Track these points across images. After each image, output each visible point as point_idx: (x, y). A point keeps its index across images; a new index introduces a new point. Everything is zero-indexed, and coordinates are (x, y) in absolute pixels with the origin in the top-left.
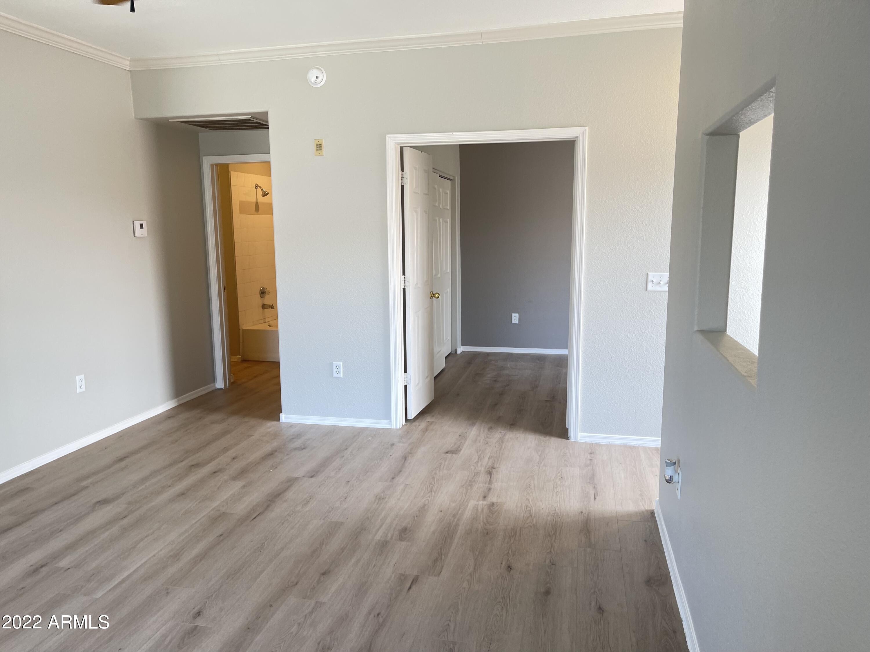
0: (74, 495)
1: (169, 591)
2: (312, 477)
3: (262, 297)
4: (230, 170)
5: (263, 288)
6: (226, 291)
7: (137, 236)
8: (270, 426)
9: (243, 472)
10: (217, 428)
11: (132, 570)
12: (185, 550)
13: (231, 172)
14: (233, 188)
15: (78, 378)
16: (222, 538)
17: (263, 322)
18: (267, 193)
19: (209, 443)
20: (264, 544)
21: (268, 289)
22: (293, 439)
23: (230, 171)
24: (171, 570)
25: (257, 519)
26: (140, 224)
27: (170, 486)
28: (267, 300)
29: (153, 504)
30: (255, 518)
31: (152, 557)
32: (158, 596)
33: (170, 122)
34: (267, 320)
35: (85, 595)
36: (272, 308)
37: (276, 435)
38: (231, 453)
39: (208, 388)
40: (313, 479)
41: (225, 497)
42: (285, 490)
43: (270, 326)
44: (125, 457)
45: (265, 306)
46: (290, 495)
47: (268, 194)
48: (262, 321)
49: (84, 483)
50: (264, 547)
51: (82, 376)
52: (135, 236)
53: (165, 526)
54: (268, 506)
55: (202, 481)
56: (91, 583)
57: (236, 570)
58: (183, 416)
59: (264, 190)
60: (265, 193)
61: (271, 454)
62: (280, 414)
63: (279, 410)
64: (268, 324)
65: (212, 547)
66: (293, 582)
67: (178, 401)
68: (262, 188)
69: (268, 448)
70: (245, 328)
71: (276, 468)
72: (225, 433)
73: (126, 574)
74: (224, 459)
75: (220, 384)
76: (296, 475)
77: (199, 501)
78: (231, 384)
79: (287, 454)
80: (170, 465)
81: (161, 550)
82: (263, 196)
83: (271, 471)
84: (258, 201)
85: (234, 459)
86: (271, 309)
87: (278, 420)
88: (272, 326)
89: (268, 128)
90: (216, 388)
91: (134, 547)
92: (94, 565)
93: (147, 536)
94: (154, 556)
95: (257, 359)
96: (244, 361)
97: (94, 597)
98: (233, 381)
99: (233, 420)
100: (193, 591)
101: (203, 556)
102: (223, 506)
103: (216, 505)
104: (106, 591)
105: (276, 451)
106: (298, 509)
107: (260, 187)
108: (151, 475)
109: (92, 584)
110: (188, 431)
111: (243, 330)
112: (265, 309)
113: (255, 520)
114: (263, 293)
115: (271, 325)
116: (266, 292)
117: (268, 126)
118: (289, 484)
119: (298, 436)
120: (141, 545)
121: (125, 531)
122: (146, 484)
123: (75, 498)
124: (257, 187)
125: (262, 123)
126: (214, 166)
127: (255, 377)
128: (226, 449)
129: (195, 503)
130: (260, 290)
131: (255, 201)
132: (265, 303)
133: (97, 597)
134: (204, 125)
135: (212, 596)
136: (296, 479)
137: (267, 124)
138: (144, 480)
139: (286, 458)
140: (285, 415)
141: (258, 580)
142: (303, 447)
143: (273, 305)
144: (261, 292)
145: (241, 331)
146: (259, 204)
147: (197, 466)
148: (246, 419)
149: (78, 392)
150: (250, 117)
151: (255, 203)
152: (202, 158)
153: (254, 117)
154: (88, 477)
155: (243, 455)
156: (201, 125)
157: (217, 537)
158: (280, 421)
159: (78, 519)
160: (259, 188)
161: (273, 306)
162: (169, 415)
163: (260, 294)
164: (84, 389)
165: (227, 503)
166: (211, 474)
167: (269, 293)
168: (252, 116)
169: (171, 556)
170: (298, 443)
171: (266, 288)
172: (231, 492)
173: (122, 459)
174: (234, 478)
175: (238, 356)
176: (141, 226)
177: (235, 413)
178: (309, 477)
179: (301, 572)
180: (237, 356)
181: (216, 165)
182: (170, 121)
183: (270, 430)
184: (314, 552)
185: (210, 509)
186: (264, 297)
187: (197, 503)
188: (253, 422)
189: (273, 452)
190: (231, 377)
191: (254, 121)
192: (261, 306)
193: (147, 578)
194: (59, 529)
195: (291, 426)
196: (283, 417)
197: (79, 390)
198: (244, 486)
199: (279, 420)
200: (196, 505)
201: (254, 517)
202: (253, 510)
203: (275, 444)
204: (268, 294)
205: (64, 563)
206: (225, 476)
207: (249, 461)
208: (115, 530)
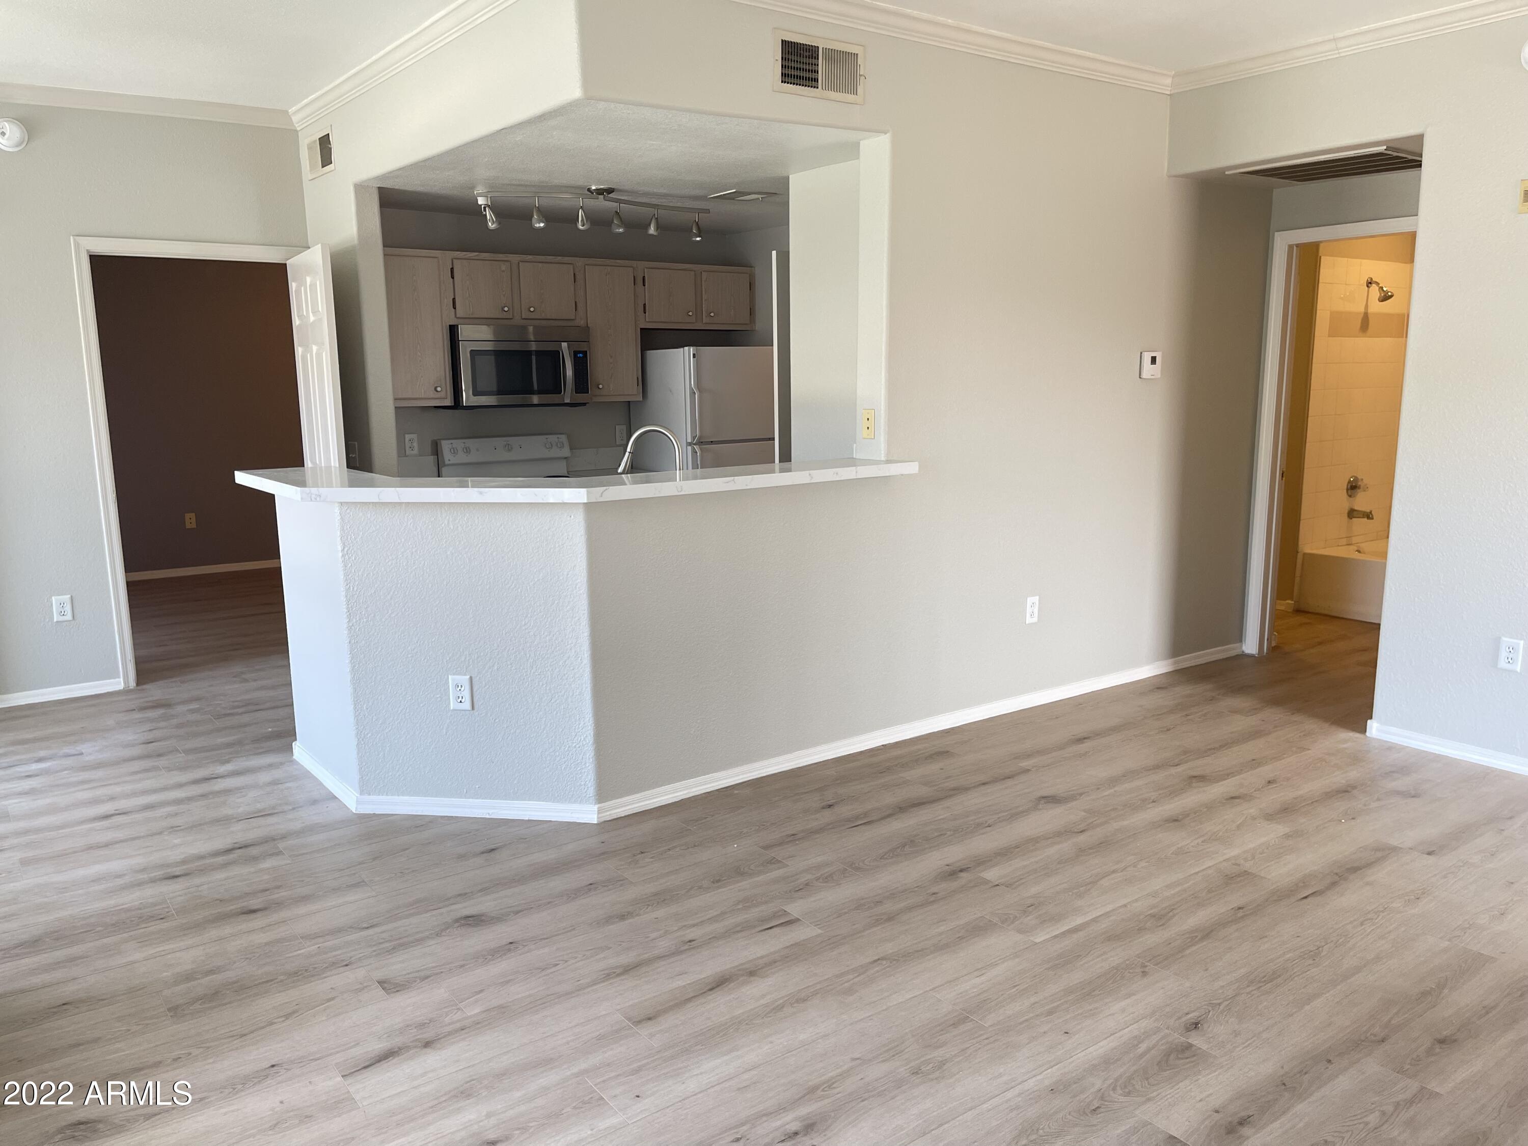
0: (1009, 778)
1: (1146, 969)
2: (1429, 853)
3: (1350, 496)
4: (1320, 255)
5: (1356, 479)
6: (1284, 479)
7: (1144, 377)
8: (1345, 738)
9: (1286, 811)
10: (1241, 723)
11: (1089, 917)
12: (1175, 912)
13: (1322, 257)
14: (1322, 288)
15: (1030, 600)
16: (1240, 914)
17: (1345, 543)
18: (1390, 294)
19: (1225, 745)
20: (1321, 949)
21: (1366, 479)
22: (1393, 772)
23: (1320, 257)
24: (1151, 939)
25: (1309, 899)
26: (1152, 357)
27: (1154, 802)
28: (1361, 502)
29: (1125, 823)
30: (1306, 897)
31: (1121, 907)
32: (1129, 972)
33: (1227, 175)
34: (1354, 540)
35: (1020, 931)
36: (1368, 518)
37: (1356, 759)
38: (1267, 771)
39: (1231, 650)
40: (1431, 859)
41: (1251, 846)
42: (1369, 865)
43: (1359, 551)
44: (1085, 738)
45: (1355, 513)
46: (1380, 874)
47: (1391, 296)
48: (1344, 541)
49: (1025, 764)
50: (1322, 954)
51: (1036, 599)
52: (1140, 378)
53: (1143, 864)
54: (1334, 884)
55: (1210, 808)
56: (1028, 916)
57: (1265, 976)
58: (1183, 690)
59: (1385, 289)
60: (1385, 295)
61: (1345, 791)
62: (1369, 721)
63: (1367, 712)
64: (1356, 548)
65: (1221, 924)
66: (1375, 1036)
67: (1175, 663)
68: (1380, 285)
69: (1338, 779)
70: (1308, 550)
71: (1353, 819)
72: (1255, 734)
73: (1079, 921)
74: (1251, 779)
75: (1250, 645)
76: (1394, 842)
77: (1202, 839)
78: (1273, 649)
79: (1378, 799)
80: (1157, 767)
81: (1136, 900)
82: (1382, 301)
83: (1343, 821)
84: (1370, 310)
85: (1269, 782)
86: (1366, 519)
87: (1364, 731)
88: (1364, 553)
89: (1420, 166)
90: (1243, 652)
91: (1094, 883)
92: (1034, 890)
93: (1114, 872)
94: (1125, 906)
95: (1326, 612)
96: (1298, 611)
97: (1032, 938)
98: (1275, 644)
99: (1273, 714)
100: (1188, 984)
101: (1206, 933)
102: (1246, 860)
103: (1232, 854)
104: (1047, 937)
105: (1354, 787)
106: (1394, 905)
107: (1377, 284)
108: (1124, 776)
109: (1029, 918)
110: (1189, 717)
111: (1304, 554)
112: (1354, 519)
113: (1305, 900)
114: (1353, 487)
115: (1361, 550)
116: (1360, 485)
117: (1421, 161)
118: (1379, 854)
119: (1403, 770)
120: (1105, 882)
121: (1081, 852)
122: (1116, 789)
123: (1009, 782)
124: (1370, 283)
125: (1406, 158)
126: (1295, 248)
127: (1320, 643)
128: (1254, 764)
129: (1196, 842)
130: (1350, 482)
131: (1362, 310)
132: (1356, 508)
133: (1037, 940)
134: (1285, 173)
135: (1219, 1004)
136: (1394, 850)
137: (1419, 159)
138: (1113, 781)
139: (1374, 805)
140: (1378, 725)
141: (1307, 1008)
142: (1413, 793)
143: (1371, 512)
144: (1349, 487)
145: (1300, 556)
146: (1369, 316)
147: (1201, 779)
148: (1297, 718)
149: (1027, 623)
150: (1385, 147)
151: (1362, 315)
152: (1274, 235)
153: (1390, 147)
154: (1029, 756)
155: (1288, 779)
156: (1281, 174)
157: (1233, 909)
158: (1367, 734)
159: (1014, 815)
160: (1374, 287)
161: (1372, 516)
162: (1157, 685)
163: (1347, 490)
164: (1035, 620)
165: (1253, 858)
166: (1227, 799)
167: (1366, 488)
168: (1389, 145)
169: (1153, 916)
170: (1401, 783)
171: (1362, 480)
172: (1263, 840)
173: (1081, 740)
174: (1270, 817)
175: (1290, 602)
176: (1154, 360)
177: (1276, 702)
178: (1423, 853)
179: (1393, 1022)
180: (1286, 600)
181: (1297, 245)
182: (1226, 173)
183: (1345, 746)
184: (1425, 994)
185: (1221, 859)
186: (1354, 497)
187: (1200, 840)
188: (1311, 724)
189: (1349, 789)
190: (1273, 636)
191: (1390, 155)
192: (1347, 511)
193: (1113, 937)
194: (986, 822)
195: (1391, 748)
196: (1374, 728)
197: (1029, 620)
198: (1287, 836)
199: (1366, 731)
200: (1198, 844)
201: (1304, 895)
202: (1304, 882)
203: (1353, 774)
204: (1365, 491)
205: (992, 874)
206: (1251, 809)
207: (1300, 793)
208: (1066, 847)
